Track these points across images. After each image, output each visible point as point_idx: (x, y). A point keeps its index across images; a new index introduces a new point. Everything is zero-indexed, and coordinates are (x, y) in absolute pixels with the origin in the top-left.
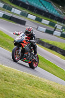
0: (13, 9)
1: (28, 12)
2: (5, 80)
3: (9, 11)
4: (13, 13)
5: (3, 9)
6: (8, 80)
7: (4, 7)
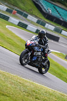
0: (47, 24)
1: (62, 28)
2: (36, 98)
3: (43, 27)
4: (47, 29)
5: (37, 24)
6: (39, 98)
7: (38, 22)
